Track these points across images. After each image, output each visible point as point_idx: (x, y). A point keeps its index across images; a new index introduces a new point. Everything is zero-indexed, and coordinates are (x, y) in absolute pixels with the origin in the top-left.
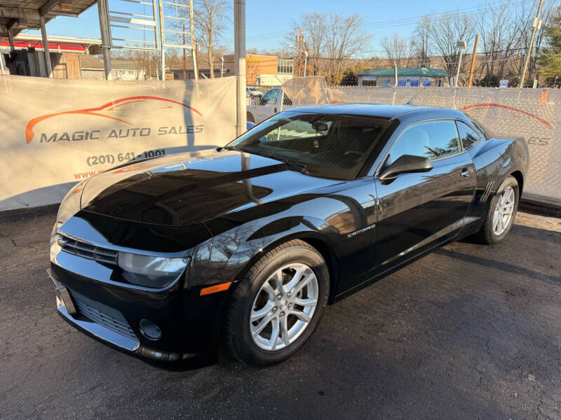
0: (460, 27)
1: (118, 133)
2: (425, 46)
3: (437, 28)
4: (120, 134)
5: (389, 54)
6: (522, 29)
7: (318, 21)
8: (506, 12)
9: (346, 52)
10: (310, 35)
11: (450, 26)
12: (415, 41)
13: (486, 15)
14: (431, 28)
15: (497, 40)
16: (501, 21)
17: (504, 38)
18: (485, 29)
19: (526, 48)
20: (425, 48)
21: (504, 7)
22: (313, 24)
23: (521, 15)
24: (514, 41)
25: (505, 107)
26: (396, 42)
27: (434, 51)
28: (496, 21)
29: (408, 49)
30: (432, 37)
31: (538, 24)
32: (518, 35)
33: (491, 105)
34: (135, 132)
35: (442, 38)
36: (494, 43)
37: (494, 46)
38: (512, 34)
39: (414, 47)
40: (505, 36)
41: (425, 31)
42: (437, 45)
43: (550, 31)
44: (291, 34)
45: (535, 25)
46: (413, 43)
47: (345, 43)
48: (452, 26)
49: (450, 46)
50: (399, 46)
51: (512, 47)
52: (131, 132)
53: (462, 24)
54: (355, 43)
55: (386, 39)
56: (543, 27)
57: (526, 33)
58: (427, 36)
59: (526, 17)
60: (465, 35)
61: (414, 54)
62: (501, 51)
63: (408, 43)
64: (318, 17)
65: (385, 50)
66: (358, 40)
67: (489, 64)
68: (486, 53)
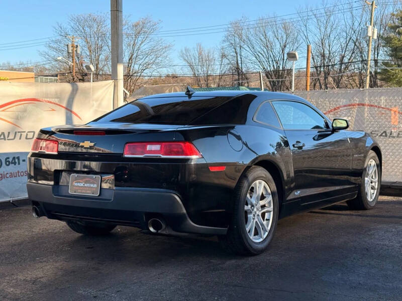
0: (280, 35)
1: (6, 136)
2: (239, 59)
3: (252, 38)
4: (8, 137)
5: (193, 69)
6: (354, 38)
7: (95, 26)
8: (332, 18)
9: (136, 67)
10: (84, 43)
11: (268, 35)
12: (226, 53)
13: (310, 21)
14: (244, 37)
15: (327, 52)
16: (329, 30)
17: (334, 50)
18: (310, 39)
19: (363, 61)
20: (239, 62)
21: (329, 13)
22: (88, 30)
23: (350, 22)
24: (347, 52)
25: (372, 106)
26: (200, 54)
27: (252, 65)
28: (323, 29)
29: (218, 63)
30: (248, 49)
31: (373, 32)
32: (351, 46)
33: (358, 105)
34: (21, 135)
35: (259, 50)
36: (323, 56)
37: (324, 59)
38: (343, 45)
39: (225, 61)
40: (336, 48)
41: (237, 40)
42: (254, 58)
43: (388, 41)
44: (56, 42)
45: (370, 34)
46: (223, 56)
47: (135, 55)
48: (270, 34)
49: (270, 60)
50: (204, 60)
51: (346, 60)
52: (18, 135)
53: (281, 32)
54: (148, 55)
55: (186, 50)
56: (379, 37)
57: (360, 43)
58: (241, 47)
59: (356, 24)
60: (288, 46)
61: (226, 69)
62: (333, 66)
63: (217, 56)
64: (95, 20)
65: (187, 64)
66: (152, 50)
67: (322, 81)
68: (316, 67)
